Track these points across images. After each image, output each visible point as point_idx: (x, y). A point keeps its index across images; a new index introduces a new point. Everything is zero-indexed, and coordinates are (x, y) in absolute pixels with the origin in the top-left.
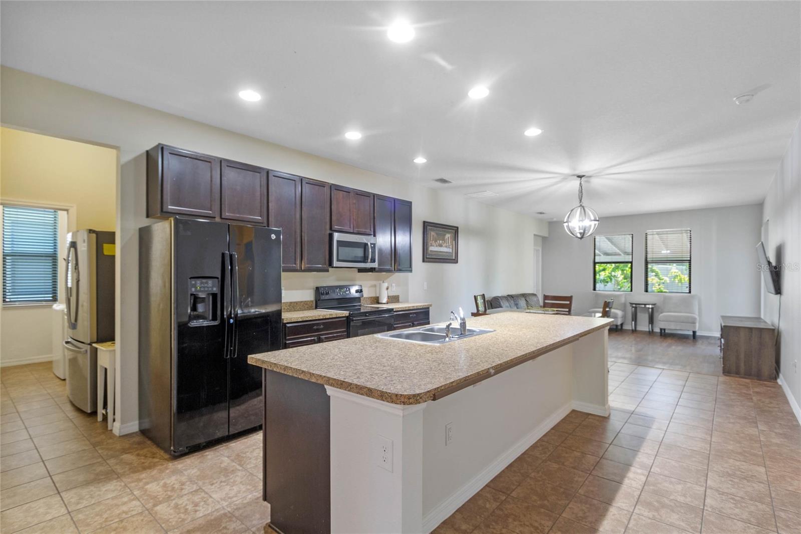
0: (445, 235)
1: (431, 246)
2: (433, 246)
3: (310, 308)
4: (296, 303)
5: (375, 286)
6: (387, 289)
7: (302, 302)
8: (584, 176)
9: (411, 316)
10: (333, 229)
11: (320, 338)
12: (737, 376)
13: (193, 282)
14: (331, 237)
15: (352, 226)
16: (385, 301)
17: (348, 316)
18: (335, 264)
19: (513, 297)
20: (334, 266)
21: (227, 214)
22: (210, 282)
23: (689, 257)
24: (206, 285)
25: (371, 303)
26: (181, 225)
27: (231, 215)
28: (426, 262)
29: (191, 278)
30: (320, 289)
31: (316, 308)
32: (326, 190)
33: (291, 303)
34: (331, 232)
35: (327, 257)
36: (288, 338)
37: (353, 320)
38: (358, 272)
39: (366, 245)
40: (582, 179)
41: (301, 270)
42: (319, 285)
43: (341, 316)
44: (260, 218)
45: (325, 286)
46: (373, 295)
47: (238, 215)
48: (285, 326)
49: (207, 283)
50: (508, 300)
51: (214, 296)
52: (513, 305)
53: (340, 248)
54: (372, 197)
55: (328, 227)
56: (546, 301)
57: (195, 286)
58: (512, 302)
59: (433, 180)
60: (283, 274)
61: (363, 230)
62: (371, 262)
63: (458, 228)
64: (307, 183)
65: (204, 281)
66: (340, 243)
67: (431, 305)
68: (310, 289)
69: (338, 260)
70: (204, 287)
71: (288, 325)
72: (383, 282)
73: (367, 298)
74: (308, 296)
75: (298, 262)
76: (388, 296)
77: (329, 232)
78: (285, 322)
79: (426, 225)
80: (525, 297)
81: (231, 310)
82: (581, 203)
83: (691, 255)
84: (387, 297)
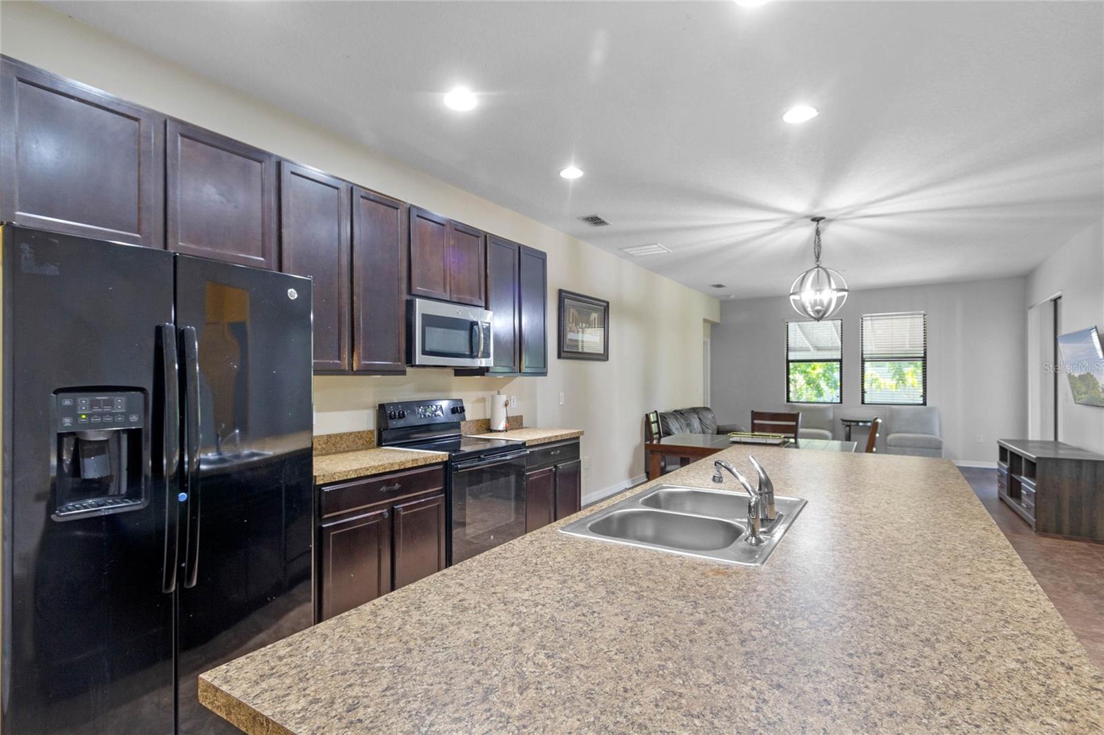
0: (589, 314)
1: (571, 331)
2: (573, 332)
3: (367, 447)
4: (341, 436)
5: (483, 400)
6: (506, 405)
7: (351, 434)
8: (823, 218)
9: (552, 453)
10: (414, 292)
11: (393, 508)
12: (1060, 536)
13: (67, 402)
14: (410, 306)
15: (448, 288)
16: (502, 426)
17: (446, 462)
18: (419, 358)
19: (682, 414)
20: (417, 363)
21: (180, 244)
22: (120, 401)
23: (923, 352)
24: (107, 409)
25: (477, 430)
26: (25, 247)
27: (192, 246)
28: (564, 358)
29: (56, 392)
30: (387, 407)
31: (380, 444)
32: (401, 215)
33: (329, 436)
34: (409, 298)
35: (403, 346)
36: (326, 516)
37: (457, 469)
38: (456, 375)
39: (473, 324)
40: (820, 222)
41: (351, 372)
42: (385, 400)
43: (433, 462)
44: (262, 259)
45: (396, 401)
46: (481, 417)
47: (209, 249)
48: (320, 490)
49: (110, 403)
50: (677, 419)
51: (134, 436)
52: (684, 426)
53: (427, 329)
54: (483, 238)
55: (404, 286)
56: (756, 422)
57: (72, 412)
58: (683, 421)
59: (578, 218)
60: (316, 380)
61: (467, 298)
62: (483, 357)
63: (608, 303)
64: (362, 197)
65: (102, 397)
66: (429, 320)
67: (582, 433)
68: (367, 408)
69: (424, 352)
70: (101, 415)
71: (326, 489)
72: (499, 393)
73: (470, 421)
74: (364, 421)
75: (346, 355)
76: (507, 418)
77: (405, 297)
78: (319, 482)
79: (562, 295)
80: (697, 413)
81: (182, 457)
82: (819, 263)
83: (925, 350)
84: (505, 420)
